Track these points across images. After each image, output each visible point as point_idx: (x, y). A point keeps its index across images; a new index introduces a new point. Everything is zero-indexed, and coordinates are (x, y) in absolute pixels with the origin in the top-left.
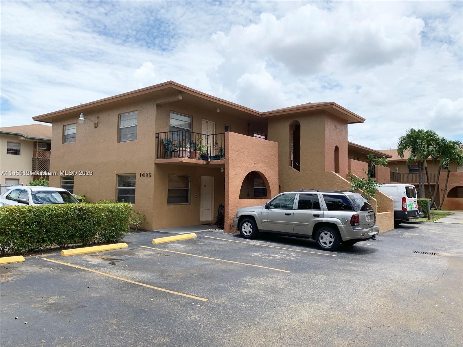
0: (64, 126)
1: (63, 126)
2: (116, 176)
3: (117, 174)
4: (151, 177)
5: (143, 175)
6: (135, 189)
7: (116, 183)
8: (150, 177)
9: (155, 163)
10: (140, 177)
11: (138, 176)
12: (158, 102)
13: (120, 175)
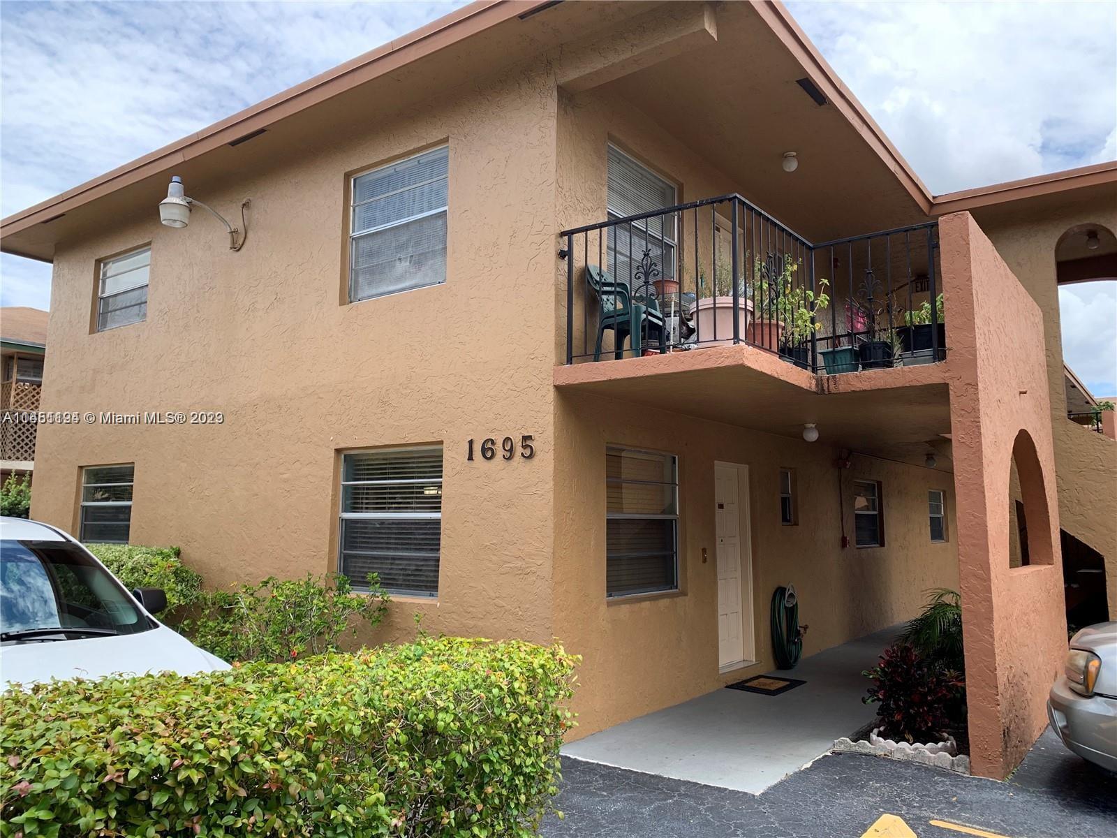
0: (98, 262)
1: (96, 261)
2: (332, 460)
3: (338, 451)
4: (536, 460)
5: (484, 450)
6: (437, 523)
7: (335, 495)
8: (531, 456)
9: (556, 387)
10: (470, 458)
11: (453, 459)
12: (571, 75)
13: (352, 452)
